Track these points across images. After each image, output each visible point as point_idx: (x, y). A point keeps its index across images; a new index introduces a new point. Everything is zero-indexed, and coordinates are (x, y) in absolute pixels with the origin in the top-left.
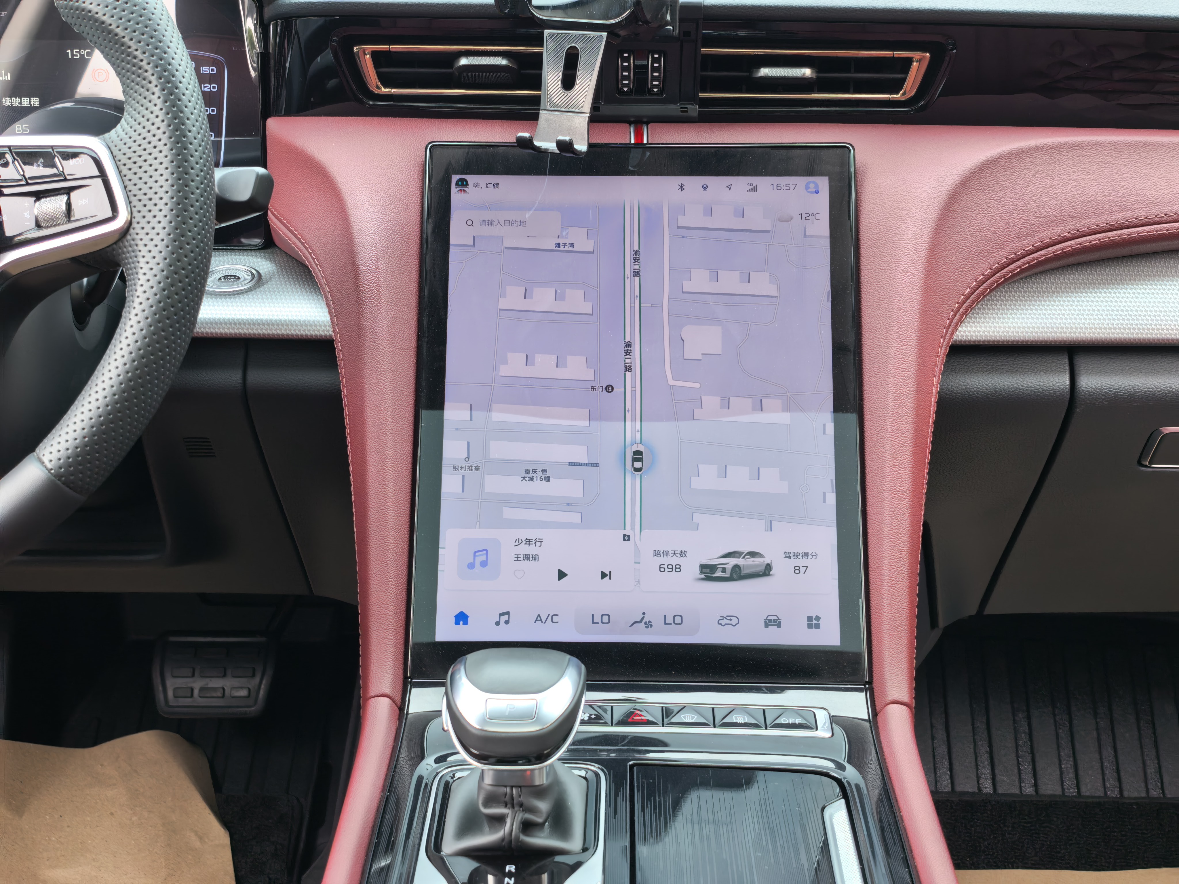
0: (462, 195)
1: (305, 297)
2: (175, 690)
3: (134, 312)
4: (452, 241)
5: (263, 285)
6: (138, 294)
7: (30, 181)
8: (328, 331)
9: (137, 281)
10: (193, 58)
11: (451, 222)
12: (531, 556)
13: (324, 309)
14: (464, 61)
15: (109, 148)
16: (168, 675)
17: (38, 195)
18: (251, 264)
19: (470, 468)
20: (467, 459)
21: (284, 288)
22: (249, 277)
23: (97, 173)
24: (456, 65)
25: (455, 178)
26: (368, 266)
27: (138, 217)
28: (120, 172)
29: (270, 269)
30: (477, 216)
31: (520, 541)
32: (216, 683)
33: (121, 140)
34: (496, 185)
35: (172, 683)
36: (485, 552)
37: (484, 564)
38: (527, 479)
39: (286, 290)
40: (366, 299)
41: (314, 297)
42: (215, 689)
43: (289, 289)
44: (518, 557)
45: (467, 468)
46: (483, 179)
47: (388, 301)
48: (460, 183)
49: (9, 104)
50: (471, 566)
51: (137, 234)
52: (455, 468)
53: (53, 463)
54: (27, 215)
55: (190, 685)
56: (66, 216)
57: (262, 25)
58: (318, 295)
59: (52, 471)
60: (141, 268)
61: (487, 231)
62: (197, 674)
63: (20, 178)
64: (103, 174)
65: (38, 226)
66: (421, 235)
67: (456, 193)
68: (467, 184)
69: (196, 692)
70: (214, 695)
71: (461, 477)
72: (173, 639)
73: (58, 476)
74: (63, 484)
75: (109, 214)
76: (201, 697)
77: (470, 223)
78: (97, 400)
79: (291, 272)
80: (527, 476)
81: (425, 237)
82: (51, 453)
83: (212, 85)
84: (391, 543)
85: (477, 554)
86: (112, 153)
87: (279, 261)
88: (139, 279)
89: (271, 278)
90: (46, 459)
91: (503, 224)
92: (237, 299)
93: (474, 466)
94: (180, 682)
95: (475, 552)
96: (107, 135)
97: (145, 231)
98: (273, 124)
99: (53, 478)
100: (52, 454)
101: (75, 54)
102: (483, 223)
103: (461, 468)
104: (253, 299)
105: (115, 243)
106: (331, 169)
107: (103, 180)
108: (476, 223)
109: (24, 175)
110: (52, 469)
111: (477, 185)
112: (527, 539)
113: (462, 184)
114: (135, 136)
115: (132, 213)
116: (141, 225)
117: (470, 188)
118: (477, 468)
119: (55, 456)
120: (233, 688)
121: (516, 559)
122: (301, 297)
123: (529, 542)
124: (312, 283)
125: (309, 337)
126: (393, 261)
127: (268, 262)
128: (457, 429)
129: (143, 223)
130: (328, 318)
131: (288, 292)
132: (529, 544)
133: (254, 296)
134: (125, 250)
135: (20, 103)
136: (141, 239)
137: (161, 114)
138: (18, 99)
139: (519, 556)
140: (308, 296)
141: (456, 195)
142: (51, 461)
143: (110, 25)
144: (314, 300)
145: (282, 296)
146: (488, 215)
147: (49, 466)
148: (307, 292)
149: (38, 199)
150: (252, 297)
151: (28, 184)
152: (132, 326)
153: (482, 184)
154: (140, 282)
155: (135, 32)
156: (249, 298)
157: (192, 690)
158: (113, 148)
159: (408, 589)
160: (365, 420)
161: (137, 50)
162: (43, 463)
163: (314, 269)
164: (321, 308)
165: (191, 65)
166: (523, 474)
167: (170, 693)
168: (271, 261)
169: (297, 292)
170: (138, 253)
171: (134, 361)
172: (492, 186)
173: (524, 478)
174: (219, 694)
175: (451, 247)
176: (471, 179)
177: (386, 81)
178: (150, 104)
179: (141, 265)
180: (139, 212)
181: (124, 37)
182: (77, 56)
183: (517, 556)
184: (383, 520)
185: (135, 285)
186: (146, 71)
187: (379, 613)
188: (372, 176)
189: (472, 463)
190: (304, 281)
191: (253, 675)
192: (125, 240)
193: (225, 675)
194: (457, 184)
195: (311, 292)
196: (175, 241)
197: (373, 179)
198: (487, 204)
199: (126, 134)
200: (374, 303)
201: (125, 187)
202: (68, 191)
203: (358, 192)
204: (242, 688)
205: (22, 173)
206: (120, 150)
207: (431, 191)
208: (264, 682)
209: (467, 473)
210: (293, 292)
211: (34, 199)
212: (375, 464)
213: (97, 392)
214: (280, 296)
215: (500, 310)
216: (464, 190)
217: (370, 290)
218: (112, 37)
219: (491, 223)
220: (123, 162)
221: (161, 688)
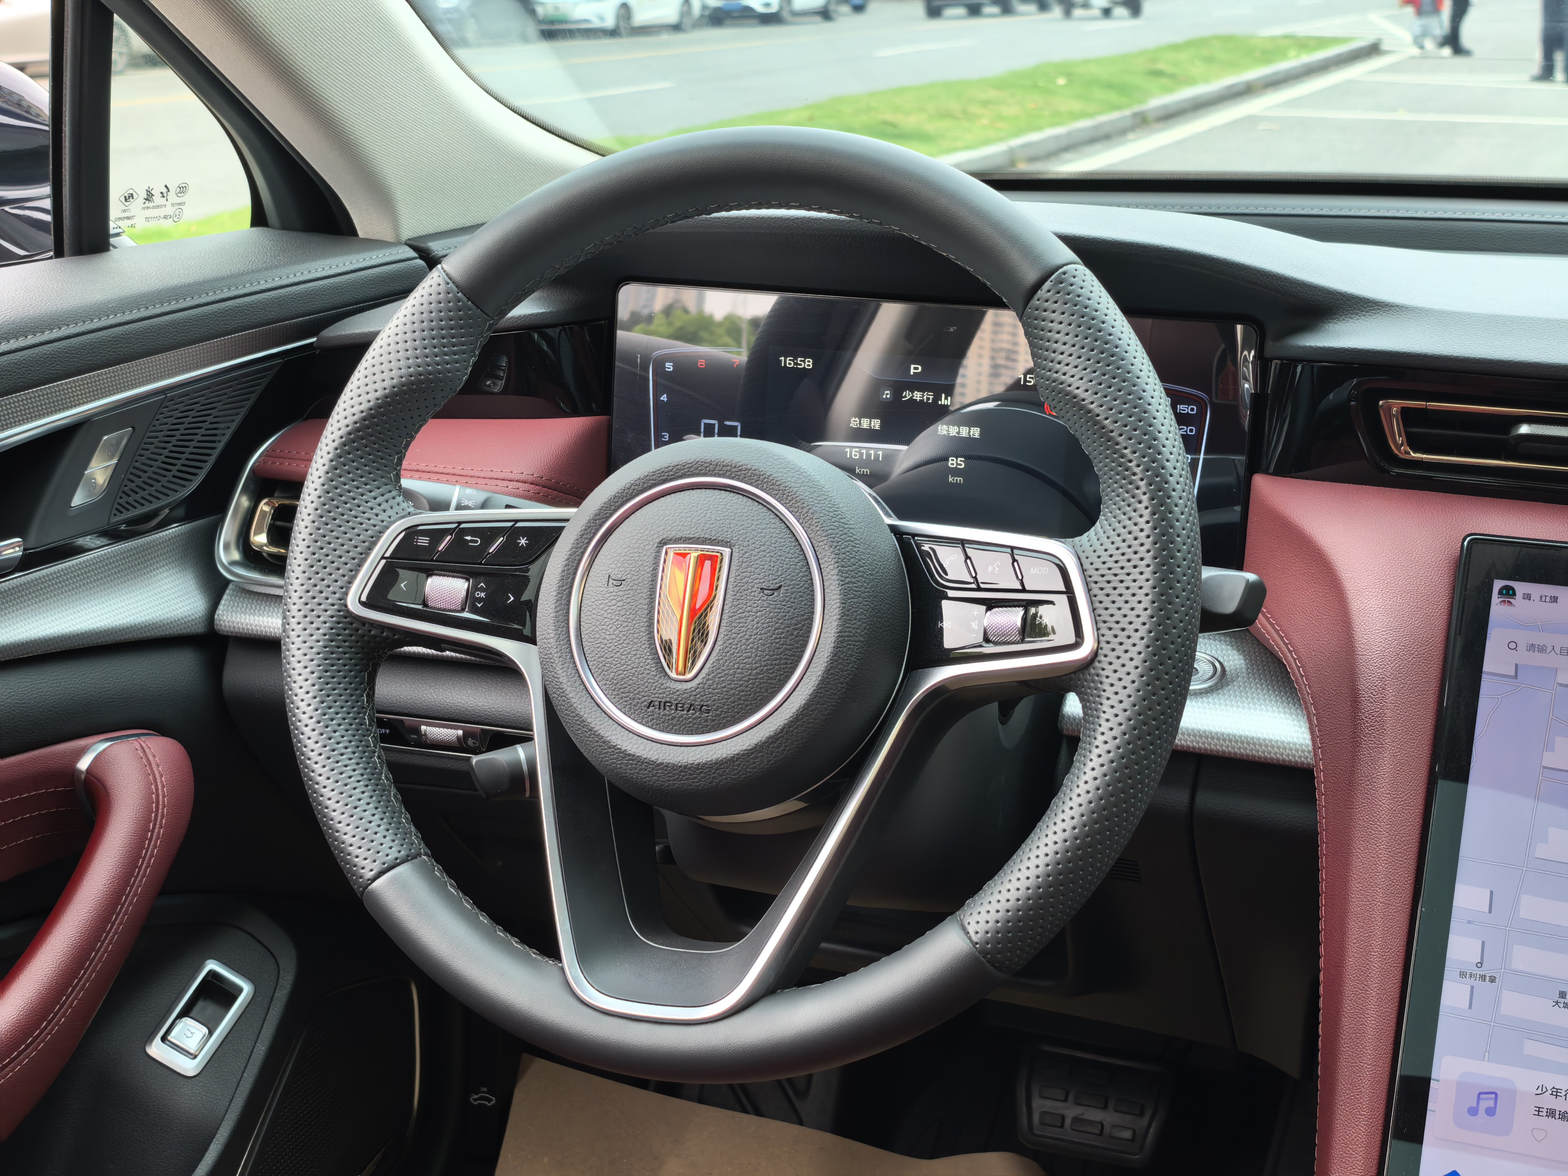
0: (1506, 608)
1: (1280, 709)
2: (1043, 1114)
3: (1090, 765)
4: (1486, 667)
5: (1228, 685)
6: (1097, 743)
7: (982, 586)
8: (1306, 758)
9: (1098, 727)
10: (1169, 392)
11: (1487, 642)
12: (1557, 1113)
13: (1303, 729)
14: (1524, 429)
15: (1079, 558)
16: (1035, 1093)
17: (990, 605)
18: (1213, 652)
19: (1483, 978)
20: (1479, 965)
21: (1254, 692)
22: (1210, 671)
23: (1062, 588)
24: (1514, 433)
25: (1498, 584)
26: (1372, 693)
27: (1106, 649)
28: (1089, 590)
29: (1236, 662)
30: (1524, 638)
31: (1544, 1090)
32: (1094, 1115)
33: (1095, 551)
34: (1554, 599)
35: (1040, 1105)
36: (1494, 1096)
37: (1491, 1112)
38: (1561, 1005)
39: (1257, 697)
40: (1364, 736)
41: (1292, 710)
42: (1091, 1123)
43: (1260, 696)
44: (1539, 1111)
45: (1478, 976)
46: (1537, 590)
47: (1393, 742)
48: (1504, 592)
49: (945, 432)
50: (1473, 1111)
51: (1103, 669)
52: (1462, 974)
53: (979, 935)
54: (975, 625)
55: (1061, 1112)
56: (1019, 633)
57: (1262, 361)
58: (1297, 708)
59: (978, 946)
60: (1104, 712)
61: (1537, 659)
62: (1071, 1097)
63: (972, 580)
64: (1069, 591)
65: (987, 640)
66: (1445, 654)
67: (1497, 604)
68: (1514, 594)
69: (1068, 1122)
70: (1090, 1130)
71: (1469, 987)
72: (1046, 1048)
73: (984, 952)
74: (988, 961)
75: (1072, 640)
76: (1073, 1130)
77: (1513, 646)
78: (1038, 867)
79: (1264, 671)
80: (1562, 1000)
81: (1450, 658)
82: (978, 922)
83: (1189, 428)
84: (1368, 1065)
85: (1482, 1096)
86: (1082, 565)
87: (1249, 652)
88: (1100, 725)
89: (1238, 677)
90: (971, 929)
91: (1558, 652)
92: (1193, 703)
93: (1488, 975)
94: (1049, 1105)
95: (1480, 1094)
96: (1077, 539)
97: (1113, 667)
98: (1261, 483)
99: (977, 953)
100: (979, 924)
101: (1028, 379)
102: (1532, 647)
103: (1471, 976)
104: (1214, 704)
105: (1075, 673)
106: (1334, 558)
107: (1069, 598)
108: (1522, 647)
109: (975, 578)
110: (977, 943)
111: (1528, 597)
112: (1554, 1088)
113: (1508, 594)
114: (1112, 550)
115: (1099, 643)
116: (1108, 659)
117: (1518, 600)
118: (1493, 980)
119: (982, 927)
120: (1115, 1126)
121: (1537, 1113)
122: (1274, 708)
123: (1557, 1092)
124: (1291, 689)
125: (1281, 762)
126: (1405, 689)
127: (1235, 652)
128: (1469, 922)
129: (1112, 656)
130: (1308, 742)
131: (1259, 700)
132: (1557, 1095)
133: (1216, 700)
134: (1085, 683)
135: (958, 433)
136: (1107, 677)
137: (1147, 528)
138: (956, 427)
139: (1541, 1110)
140: (1284, 708)
141: (1497, 608)
142: (977, 933)
143: (1098, 415)
144: (1291, 714)
145: (1251, 705)
146: (1539, 639)
147: (975, 938)
148: (1282, 702)
149: (989, 608)
150: (1212, 701)
151: (979, 589)
152: (1086, 782)
153: (1535, 596)
154: (1101, 730)
155: (1126, 426)
156: (1209, 703)
157: (1063, 1118)
158: (1084, 560)
159: (1384, 1126)
160: (1348, 895)
161: (1126, 448)
162: (968, 933)
163: (1297, 679)
164: (1300, 727)
165: (1166, 401)
166: (1556, 998)
167: (1036, 1118)
168: (1238, 650)
169: (1271, 701)
170: (1102, 693)
171: (1085, 826)
172: (1548, 599)
173: (1557, 1003)
174: (1097, 1131)
175: (1484, 676)
176: (1521, 587)
177: (1415, 443)
178: (1134, 514)
179: (1104, 708)
180: (1108, 643)
181: (1112, 431)
182: (1030, 382)
183: (1537, 1109)
184: (1360, 1032)
185: (1094, 731)
186: (1134, 474)
187: (1345, 1155)
188: (1387, 573)
189: (1485, 971)
190: (1280, 686)
191: (1141, 1114)
192: (1086, 672)
193: (1105, 1108)
194: (1500, 593)
195: (1288, 703)
196: (1148, 685)
197: (1388, 577)
198: (1539, 623)
199: (1102, 545)
200: (1375, 743)
201: (1094, 610)
202: (1027, 605)
203: (1367, 593)
204: (1125, 1128)
205: (974, 575)
206: (1092, 564)
207: (1464, 599)
208: (1154, 1125)
209: (1478, 983)
210: (1265, 700)
211: (984, 608)
212: (1356, 955)
213: (1038, 857)
214: (1249, 704)
215: (1544, 767)
216: (1509, 602)
217: (1371, 726)
218: (1097, 429)
219: (1542, 649)
220: (1094, 579)
221: (1024, 1109)
